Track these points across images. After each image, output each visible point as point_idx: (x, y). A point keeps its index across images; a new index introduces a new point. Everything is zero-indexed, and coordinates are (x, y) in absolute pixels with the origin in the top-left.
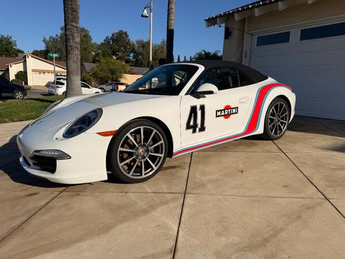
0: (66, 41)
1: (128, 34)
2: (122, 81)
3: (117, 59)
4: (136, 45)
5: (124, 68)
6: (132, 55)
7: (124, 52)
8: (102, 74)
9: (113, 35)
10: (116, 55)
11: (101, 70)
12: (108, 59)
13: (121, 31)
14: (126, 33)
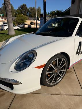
0: (6, 9)
1: (26, 5)
2: (26, 23)
3: (23, 15)
4: (29, 9)
5: (26, 18)
6: (28, 13)
7: (25, 12)
8: (19, 21)
9: (21, 6)
10: (23, 13)
11: (18, 20)
12: (20, 15)
13: (24, 4)
14: (25, 5)
